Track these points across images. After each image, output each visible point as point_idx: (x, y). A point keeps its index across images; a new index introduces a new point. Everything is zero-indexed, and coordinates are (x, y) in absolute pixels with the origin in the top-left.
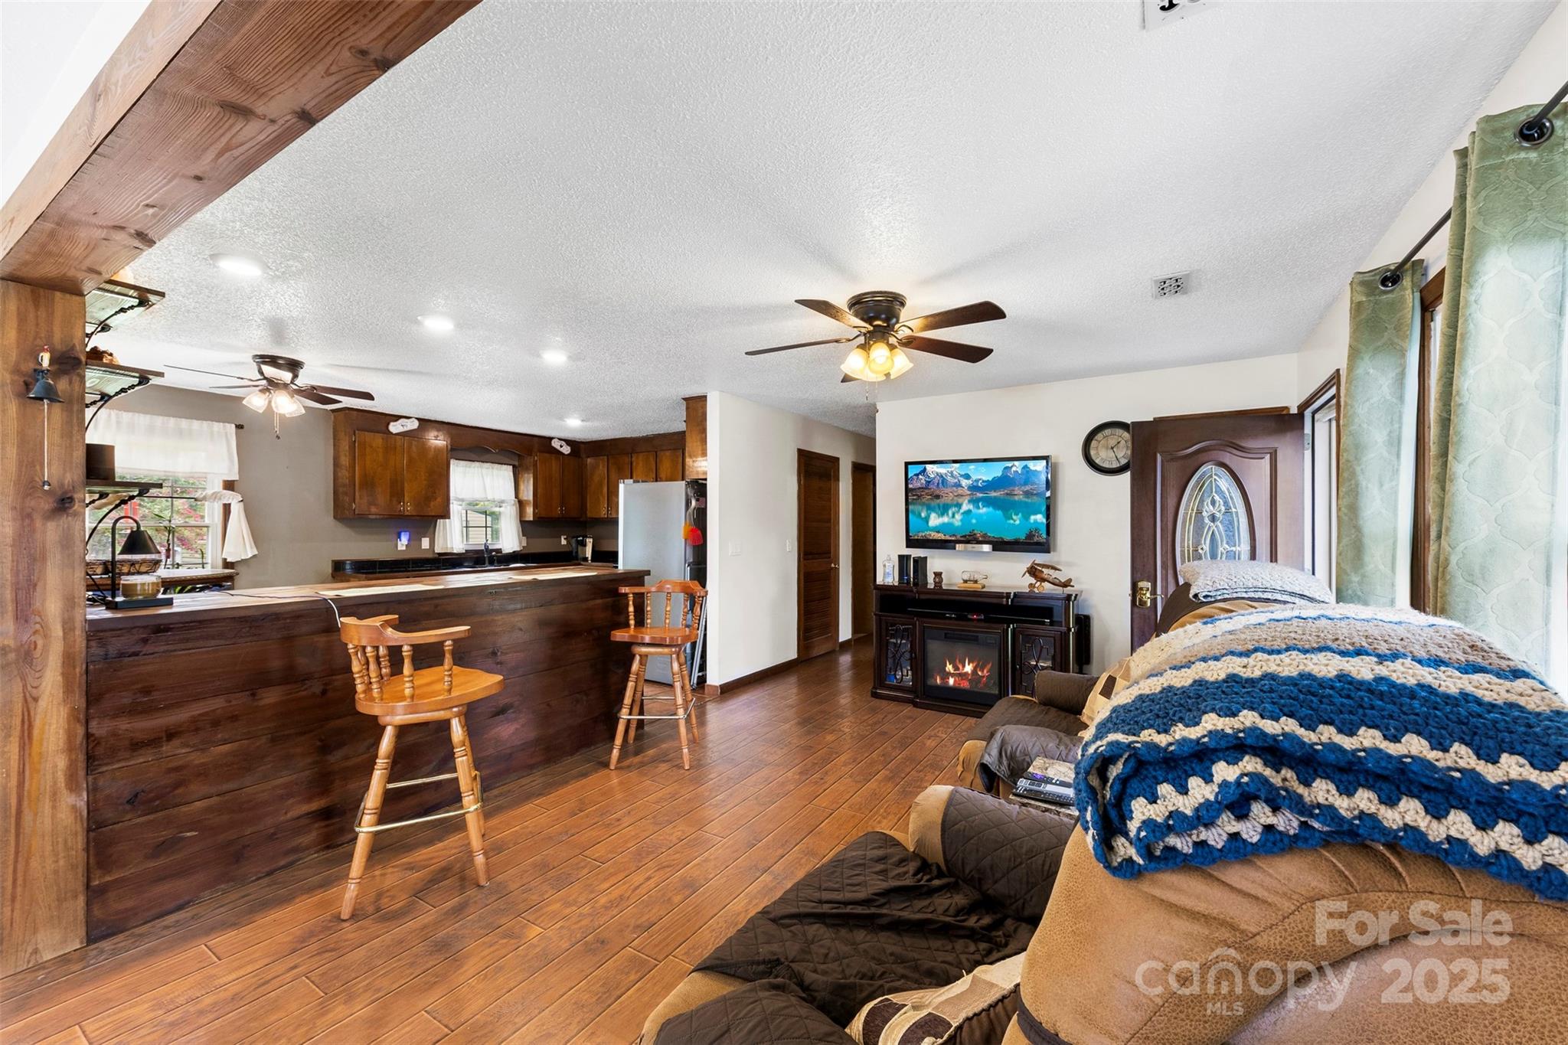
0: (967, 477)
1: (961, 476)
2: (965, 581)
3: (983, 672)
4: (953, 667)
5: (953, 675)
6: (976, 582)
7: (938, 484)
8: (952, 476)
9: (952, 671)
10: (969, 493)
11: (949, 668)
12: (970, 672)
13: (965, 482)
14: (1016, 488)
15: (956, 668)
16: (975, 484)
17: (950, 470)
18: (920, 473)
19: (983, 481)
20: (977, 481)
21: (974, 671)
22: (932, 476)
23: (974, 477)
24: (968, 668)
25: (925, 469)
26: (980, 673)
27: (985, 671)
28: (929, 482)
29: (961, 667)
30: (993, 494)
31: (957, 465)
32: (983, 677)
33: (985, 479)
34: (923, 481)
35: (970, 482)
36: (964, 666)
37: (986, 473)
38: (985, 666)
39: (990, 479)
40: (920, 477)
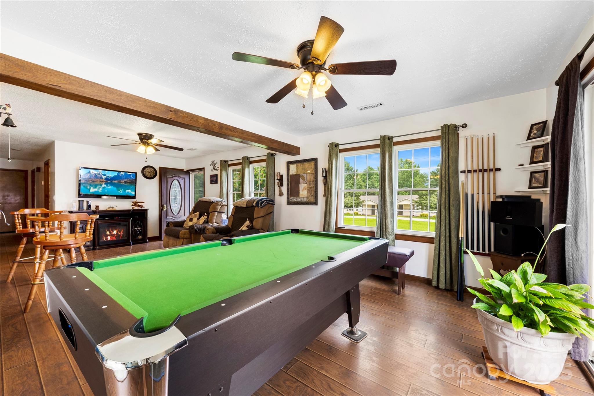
0: (105, 175)
1: (103, 174)
2: (109, 208)
3: (120, 233)
4: (109, 232)
5: (109, 235)
6: (113, 208)
7: (94, 177)
8: (99, 174)
9: (109, 234)
10: (105, 181)
11: (108, 233)
12: (115, 234)
13: (104, 177)
14: (122, 180)
15: (110, 233)
16: (107, 178)
17: (99, 172)
18: (88, 173)
19: (110, 177)
20: (108, 177)
21: (117, 233)
22: (92, 174)
23: (107, 175)
24: (115, 232)
25: (90, 171)
26: (119, 234)
27: (121, 233)
28: (91, 176)
29: (112, 232)
30: (114, 182)
31: (101, 171)
32: (121, 235)
33: (111, 176)
34: (89, 176)
35: (105, 177)
36: (113, 232)
37: (112, 175)
38: (121, 231)
39: (113, 176)
40: (88, 174)
